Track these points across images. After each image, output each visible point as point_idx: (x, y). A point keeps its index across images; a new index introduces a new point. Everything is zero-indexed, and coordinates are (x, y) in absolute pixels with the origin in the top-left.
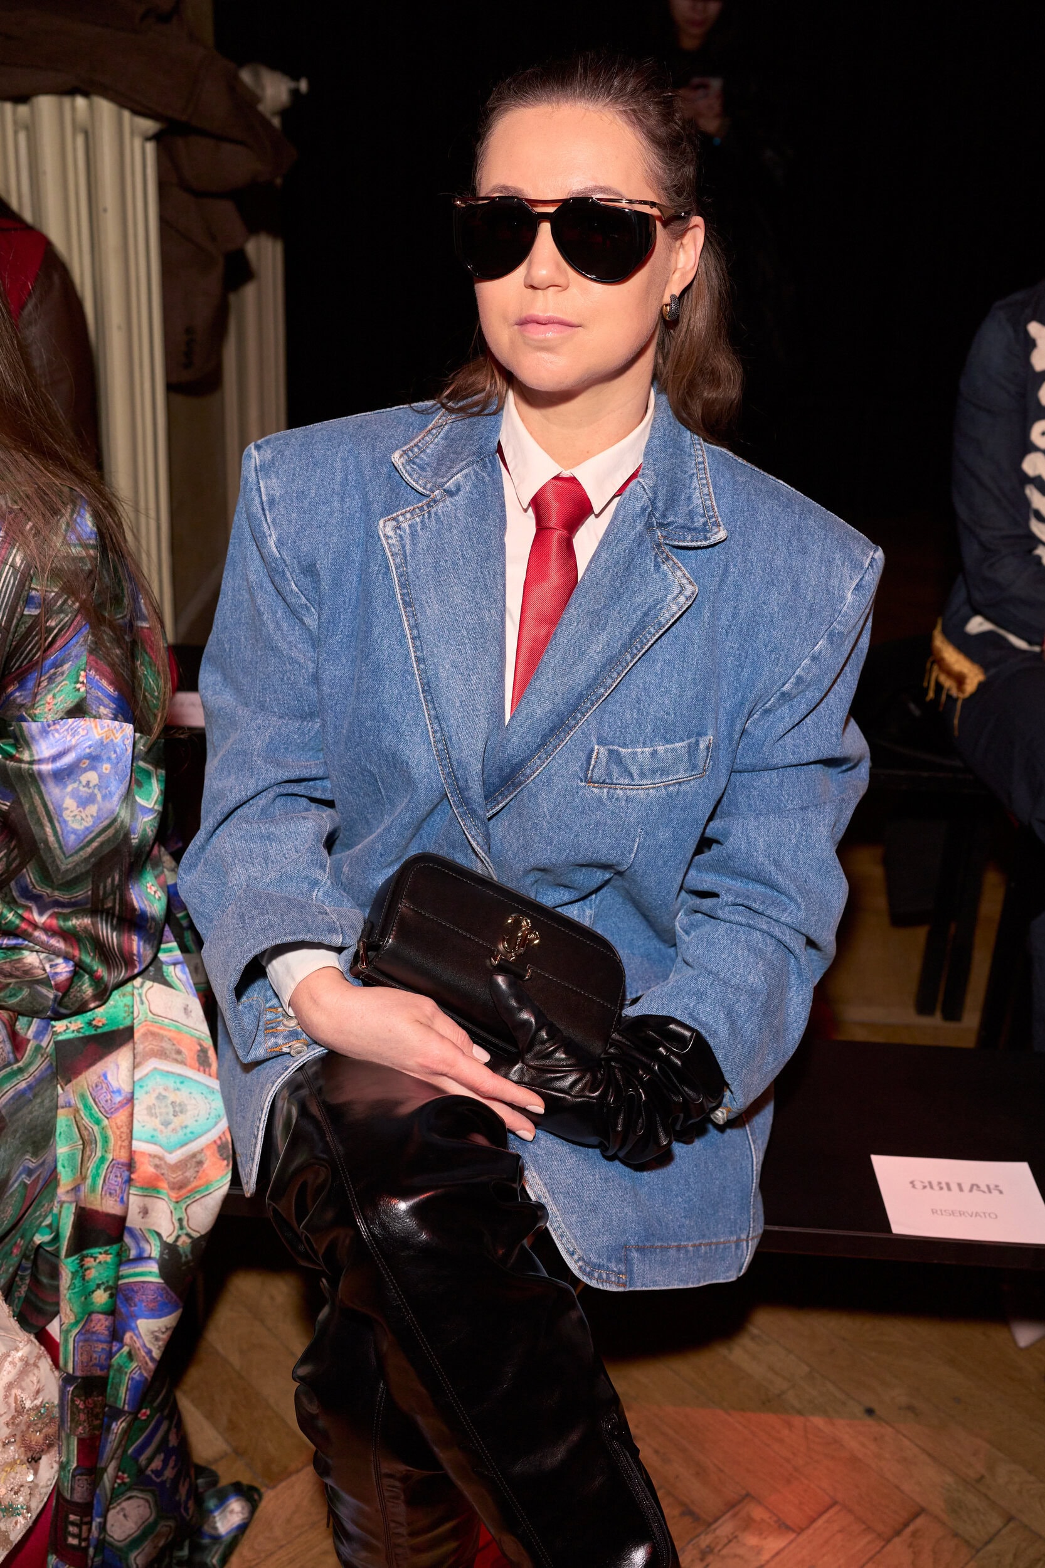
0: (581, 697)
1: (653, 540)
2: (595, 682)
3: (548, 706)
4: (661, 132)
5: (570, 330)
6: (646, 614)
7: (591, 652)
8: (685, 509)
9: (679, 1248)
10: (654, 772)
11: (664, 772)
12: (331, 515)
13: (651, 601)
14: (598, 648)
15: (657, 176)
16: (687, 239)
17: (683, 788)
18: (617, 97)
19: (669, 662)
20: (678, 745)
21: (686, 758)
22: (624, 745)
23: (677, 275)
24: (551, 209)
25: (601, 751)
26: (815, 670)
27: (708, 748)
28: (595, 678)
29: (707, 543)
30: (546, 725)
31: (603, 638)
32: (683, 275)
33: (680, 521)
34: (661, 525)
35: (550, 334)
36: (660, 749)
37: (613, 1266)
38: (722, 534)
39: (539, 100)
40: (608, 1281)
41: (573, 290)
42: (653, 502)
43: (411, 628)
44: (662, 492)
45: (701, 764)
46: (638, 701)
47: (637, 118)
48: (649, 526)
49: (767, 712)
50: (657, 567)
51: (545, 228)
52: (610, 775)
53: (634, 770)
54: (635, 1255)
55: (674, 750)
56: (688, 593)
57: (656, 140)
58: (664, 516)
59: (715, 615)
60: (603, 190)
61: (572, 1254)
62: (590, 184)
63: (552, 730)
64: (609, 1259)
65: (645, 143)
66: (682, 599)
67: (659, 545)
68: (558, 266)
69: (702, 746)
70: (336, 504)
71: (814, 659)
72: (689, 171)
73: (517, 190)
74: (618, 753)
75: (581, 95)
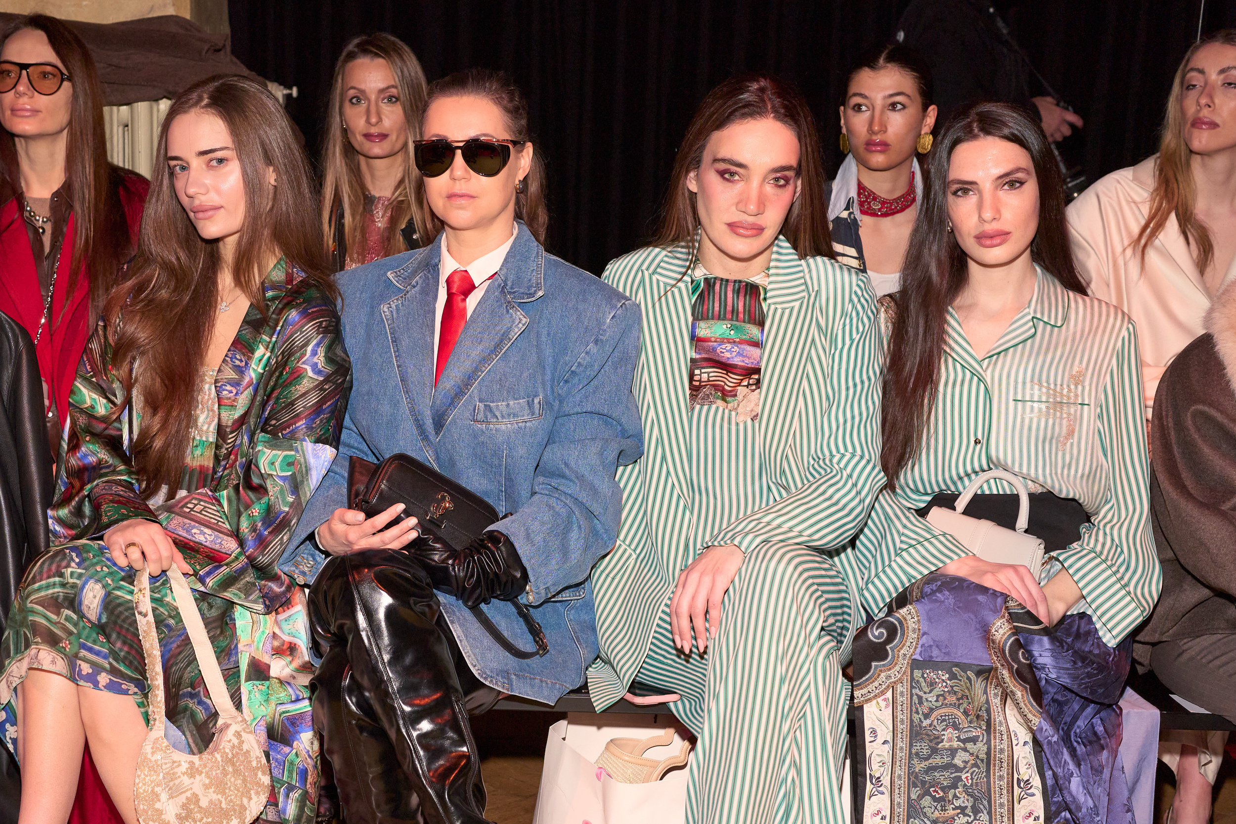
0: (469, 378)
1: (505, 299)
2: (477, 370)
3: (452, 383)
4: (510, 105)
5: (472, 200)
6: (503, 335)
7: (473, 355)
8: (526, 285)
9: (541, 681)
10: (509, 415)
11: (515, 415)
12: (354, 299)
13: (505, 328)
14: (476, 352)
15: (509, 126)
16: (524, 153)
17: (528, 424)
18: (489, 92)
19: (516, 362)
20: (521, 401)
21: (527, 407)
22: (493, 402)
23: (521, 171)
24: (461, 144)
25: (482, 405)
26: (588, 359)
27: (539, 403)
28: (476, 368)
29: (533, 299)
30: (453, 393)
31: (480, 348)
32: (524, 171)
33: (522, 290)
34: (510, 293)
35: (462, 201)
36: (511, 403)
37: (500, 678)
38: (540, 293)
39: (451, 95)
40: (496, 684)
41: (473, 180)
42: (505, 282)
43: (395, 352)
44: (511, 277)
45: (537, 412)
46: (501, 380)
47: (498, 101)
48: (502, 292)
49: (566, 382)
50: (508, 312)
51: (459, 152)
52: (486, 417)
53: (498, 414)
54: (513, 677)
55: (518, 403)
56: (523, 322)
57: (507, 110)
58: (512, 288)
59: (538, 335)
60: (485, 135)
61: (475, 666)
62: (479, 133)
63: (456, 395)
64: (498, 675)
65: (503, 112)
66: (520, 325)
67: (509, 302)
68: (466, 170)
69: (536, 401)
70: (358, 295)
71: (587, 353)
72: (524, 122)
73: (445, 136)
74: (489, 406)
75: (472, 92)
